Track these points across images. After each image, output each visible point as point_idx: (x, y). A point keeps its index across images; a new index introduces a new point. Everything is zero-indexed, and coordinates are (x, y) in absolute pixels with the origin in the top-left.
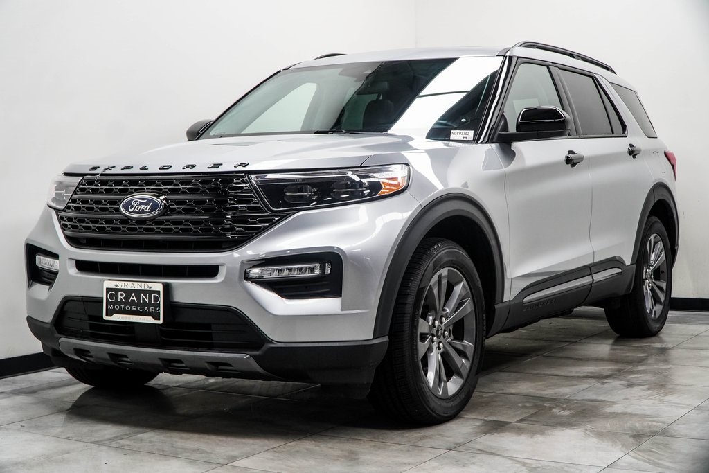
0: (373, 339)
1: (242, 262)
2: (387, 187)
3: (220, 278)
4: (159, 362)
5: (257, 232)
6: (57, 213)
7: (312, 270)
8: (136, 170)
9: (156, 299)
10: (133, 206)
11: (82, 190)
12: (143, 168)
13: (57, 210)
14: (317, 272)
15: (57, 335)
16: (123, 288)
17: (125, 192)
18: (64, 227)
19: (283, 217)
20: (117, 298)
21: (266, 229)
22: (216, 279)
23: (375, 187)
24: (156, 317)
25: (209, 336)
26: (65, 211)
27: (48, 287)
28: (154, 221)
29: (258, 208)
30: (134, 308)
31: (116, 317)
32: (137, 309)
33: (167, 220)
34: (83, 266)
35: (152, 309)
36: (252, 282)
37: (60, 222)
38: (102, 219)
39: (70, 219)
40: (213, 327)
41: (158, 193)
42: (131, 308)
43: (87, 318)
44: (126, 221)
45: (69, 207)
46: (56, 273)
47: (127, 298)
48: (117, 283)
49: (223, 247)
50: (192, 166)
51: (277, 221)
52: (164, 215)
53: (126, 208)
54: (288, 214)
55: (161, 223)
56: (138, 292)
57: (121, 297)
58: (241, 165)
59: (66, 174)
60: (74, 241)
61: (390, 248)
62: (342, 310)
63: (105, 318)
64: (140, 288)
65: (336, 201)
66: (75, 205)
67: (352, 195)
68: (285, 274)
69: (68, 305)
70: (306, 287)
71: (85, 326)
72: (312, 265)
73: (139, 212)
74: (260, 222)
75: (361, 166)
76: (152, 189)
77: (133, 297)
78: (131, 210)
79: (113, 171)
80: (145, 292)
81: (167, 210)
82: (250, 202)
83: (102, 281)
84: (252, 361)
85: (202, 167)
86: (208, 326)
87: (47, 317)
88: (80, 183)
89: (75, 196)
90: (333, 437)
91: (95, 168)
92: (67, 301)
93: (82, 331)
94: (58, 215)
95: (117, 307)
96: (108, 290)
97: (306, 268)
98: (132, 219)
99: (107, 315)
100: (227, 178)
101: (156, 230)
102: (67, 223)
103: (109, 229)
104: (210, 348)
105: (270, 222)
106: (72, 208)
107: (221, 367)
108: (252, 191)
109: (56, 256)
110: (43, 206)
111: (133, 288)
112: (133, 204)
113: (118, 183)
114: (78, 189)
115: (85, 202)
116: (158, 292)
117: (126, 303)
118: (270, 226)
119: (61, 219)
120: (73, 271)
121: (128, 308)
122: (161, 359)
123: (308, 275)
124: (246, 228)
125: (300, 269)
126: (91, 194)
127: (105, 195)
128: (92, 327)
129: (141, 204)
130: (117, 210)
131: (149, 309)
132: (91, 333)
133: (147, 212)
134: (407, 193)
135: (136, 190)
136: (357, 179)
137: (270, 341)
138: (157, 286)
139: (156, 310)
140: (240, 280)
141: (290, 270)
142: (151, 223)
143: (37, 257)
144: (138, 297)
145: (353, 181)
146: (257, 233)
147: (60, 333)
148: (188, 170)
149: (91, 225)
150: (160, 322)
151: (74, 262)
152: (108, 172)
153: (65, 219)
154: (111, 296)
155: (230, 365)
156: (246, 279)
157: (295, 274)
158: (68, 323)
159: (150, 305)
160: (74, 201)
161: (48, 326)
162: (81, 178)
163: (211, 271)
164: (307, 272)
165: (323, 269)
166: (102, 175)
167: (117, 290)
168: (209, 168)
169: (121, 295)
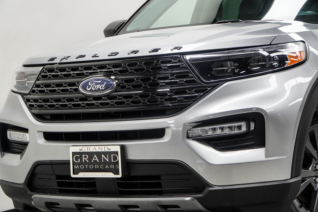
0: (291, 178)
1: (184, 124)
2: (292, 59)
3: (167, 138)
4: (119, 208)
5: (195, 100)
6: (22, 97)
7: (240, 127)
8: (88, 58)
9: (115, 158)
10: (90, 86)
11: (44, 77)
12: (95, 56)
13: (23, 95)
14: (244, 129)
15: (30, 192)
16: (86, 151)
17: (81, 75)
18: (30, 107)
19: (214, 87)
20: (81, 160)
21: (201, 97)
22: (164, 139)
23: (283, 59)
24: (116, 172)
25: (159, 185)
26: (30, 95)
27: (19, 156)
29: (194, 81)
30: (97, 167)
31: (81, 175)
32: (99, 167)
33: (120, 96)
34: (50, 136)
35: (112, 167)
36: (193, 140)
37: (26, 103)
38: (64, 99)
39: (36, 101)
40: (162, 178)
41: (108, 74)
42: (94, 167)
43: (54, 177)
44: (85, 98)
45: (33, 91)
46: (26, 144)
47: (90, 158)
48: (81, 147)
50: (136, 52)
51: (210, 90)
52: (116, 91)
53: (84, 88)
54: (218, 85)
55: (114, 98)
56: (99, 154)
57: (85, 159)
58: (176, 48)
59: (25, 66)
60: (40, 117)
61: (300, 106)
62: (266, 157)
63: (73, 176)
64: (100, 151)
65: (250, 73)
66: (39, 89)
67: (263, 67)
68: (219, 132)
69: (39, 168)
70: (236, 141)
71: (54, 184)
72: (239, 124)
73: (96, 91)
74: (196, 92)
75: (270, 44)
76: (104, 72)
77: (96, 158)
78: (88, 89)
79: (69, 60)
80: (105, 153)
81: (120, 87)
82: (187, 76)
83: (68, 148)
84: (197, 203)
85: (144, 52)
86: (158, 177)
87: (20, 178)
88: (42, 71)
89: (38, 82)
91: (53, 59)
92: (37, 165)
93: (50, 188)
94: (24, 98)
95: (82, 167)
96: (74, 154)
97: (235, 127)
98: (89, 96)
99: (74, 174)
100: (166, 58)
101: (111, 104)
102: (34, 104)
103: (71, 105)
104: (160, 194)
105: (204, 91)
106: (37, 91)
107: (169, 209)
108: (187, 68)
109: (26, 130)
111: (95, 151)
112: (90, 84)
113: (74, 69)
114: (40, 76)
115: (47, 86)
116: (116, 153)
117: (89, 163)
118: (204, 94)
119: (27, 101)
120: (42, 141)
121: (91, 166)
122: (120, 206)
123: (236, 131)
124: (185, 98)
125: (230, 128)
126: (52, 79)
127: (64, 79)
128: (59, 184)
129: (97, 84)
130: (76, 90)
131: (109, 167)
132: (59, 189)
133: (102, 90)
134: (307, 64)
135: (91, 73)
136: (266, 54)
137: (210, 186)
138: (114, 147)
139: (115, 167)
140: (183, 139)
141: (222, 129)
142: (106, 98)
143: (8, 132)
144: (100, 158)
145: (263, 56)
147: (32, 191)
148: (133, 55)
149: (55, 104)
150: (120, 176)
151: (42, 134)
152: (64, 61)
153: (31, 101)
154: (77, 159)
155: (178, 207)
156: (188, 137)
157: (227, 132)
158: (37, 182)
159: (110, 163)
160: (38, 86)
161: (21, 186)
162: (42, 68)
163: (159, 133)
164: (236, 130)
165: (248, 126)
166: (60, 64)
167: (81, 154)
168: (150, 52)
169: (85, 157)
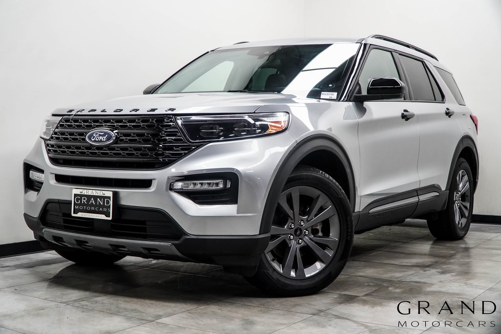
0: (259, 234)
1: (168, 178)
2: (272, 128)
3: (152, 189)
4: (110, 247)
6: (45, 141)
7: (217, 184)
8: (98, 112)
9: (108, 202)
10: (94, 137)
11: (62, 126)
12: (103, 111)
13: (45, 140)
14: (221, 186)
15: (42, 226)
16: (85, 194)
17: (90, 127)
18: (49, 151)
19: (198, 147)
20: (81, 201)
21: (186, 155)
22: (150, 189)
23: (264, 128)
24: (108, 216)
25: (144, 230)
26: (50, 140)
27: (37, 193)
28: (109, 147)
29: (181, 140)
30: (93, 208)
31: (80, 215)
32: (95, 209)
33: (118, 147)
34: (60, 178)
35: (105, 210)
36: (175, 192)
37: (46, 148)
38: (73, 146)
39: (52, 146)
40: (147, 223)
41: (113, 128)
42: (91, 208)
43: (61, 215)
44: (90, 147)
45: (52, 138)
46: (42, 183)
47: (88, 201)
48: (81, 190)
49: (156, 167)
50: (137, 110)
51: (194, 149)
53: (90, 139)
54: (202, 145)
55: (113, 149)
56: (95, 197)
57: (84, 201)
59: (54, 115)
60: (54, 161)
61: (273, 171)
62: (238, 213)
63: (73, 215)
64: (97, 195)
65: (238, 136)
66: (56, 136)
67: (249, 133)
68: (198, 187)
69: (49, 205)
70: (213, 197)
71: (60, 220)
72: (217, 181)
73: (98, 142)
74: (182, 149)
75: (254, 113)
76: (109, 125)
77: (92, 201)
78: (93, 140)
79: (83, 113)
80: (100, 197)
81: (118, 140)
82: (175, 135)
83: (72, 189)
84: (174, 248)
85: (143, 111)
86: (144, 223)
87: (36, 214)
88: (61, 121)
89: (57, 130)
90: (231, 304)
91: (71, 111)
92: (49, 202)
93: (58, 224)
94: (45, 143)
95: (81, 208)
96: (76, 195)
97: (213, 183)
98: (94, 146)
99: (74, 213)
100: (161, 118)
101: (110, 154)
102: (51, 148)
103: (78, 153)
104: (145, 238)
105: (189, 150)
106: (54, 138)
107: (152, 252)
108: (177, 128)
109: (42, 171)
110: (37, 137)
111: (92, 194)
112: (94, 135)
113: (85, 121)
114: (59, 125)
115: (63, 134)
116: (109, 198)
117: (87, 205)
118: (188, 152)
119: (47, 145)
120: (53, 182)
121: (88, 208)
122: (111, 245)
123: (214, 188)
124: (173, 154)
125: (209, 184)
126: (67, 129)
127: (76, 129)
128: (65, 221)
129: (100, 135)
130: (84, 139)
131: (103, 210)
132: (64, 225)
133: (104, 141)
134: (287, 132)
135: (97, 126)
136: (252, 122)
137: (186, 234)
138: (108, 193)
139: (107, 210)
140: (167, 190)
141: (202, 184)
143: (31, 172)
144: (96, 201)
145: (249, 123)
146: (179, 158)
147: (44, 225)
148: (134, 113)
149: (66, 150)
150: (110, 218)
151: (54, 175)
152: (79, 113)
153: (50, 146)
154: (77, 200)
155: (158, 250)
156: (171, 189)
157: (206, 187)
158: (50, 218)
159: (103, 206)
160: (56, 133)
161: (36, 220)
162: (62, 117)
163: (146, 184)
164: (214, 186)
165: (225, 184)
166: (75, 115)
167: (81, 196)
168: (148, 111)
169: (84, 199)
